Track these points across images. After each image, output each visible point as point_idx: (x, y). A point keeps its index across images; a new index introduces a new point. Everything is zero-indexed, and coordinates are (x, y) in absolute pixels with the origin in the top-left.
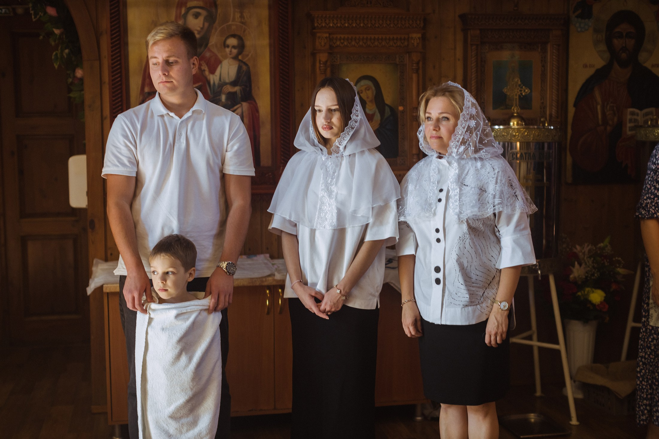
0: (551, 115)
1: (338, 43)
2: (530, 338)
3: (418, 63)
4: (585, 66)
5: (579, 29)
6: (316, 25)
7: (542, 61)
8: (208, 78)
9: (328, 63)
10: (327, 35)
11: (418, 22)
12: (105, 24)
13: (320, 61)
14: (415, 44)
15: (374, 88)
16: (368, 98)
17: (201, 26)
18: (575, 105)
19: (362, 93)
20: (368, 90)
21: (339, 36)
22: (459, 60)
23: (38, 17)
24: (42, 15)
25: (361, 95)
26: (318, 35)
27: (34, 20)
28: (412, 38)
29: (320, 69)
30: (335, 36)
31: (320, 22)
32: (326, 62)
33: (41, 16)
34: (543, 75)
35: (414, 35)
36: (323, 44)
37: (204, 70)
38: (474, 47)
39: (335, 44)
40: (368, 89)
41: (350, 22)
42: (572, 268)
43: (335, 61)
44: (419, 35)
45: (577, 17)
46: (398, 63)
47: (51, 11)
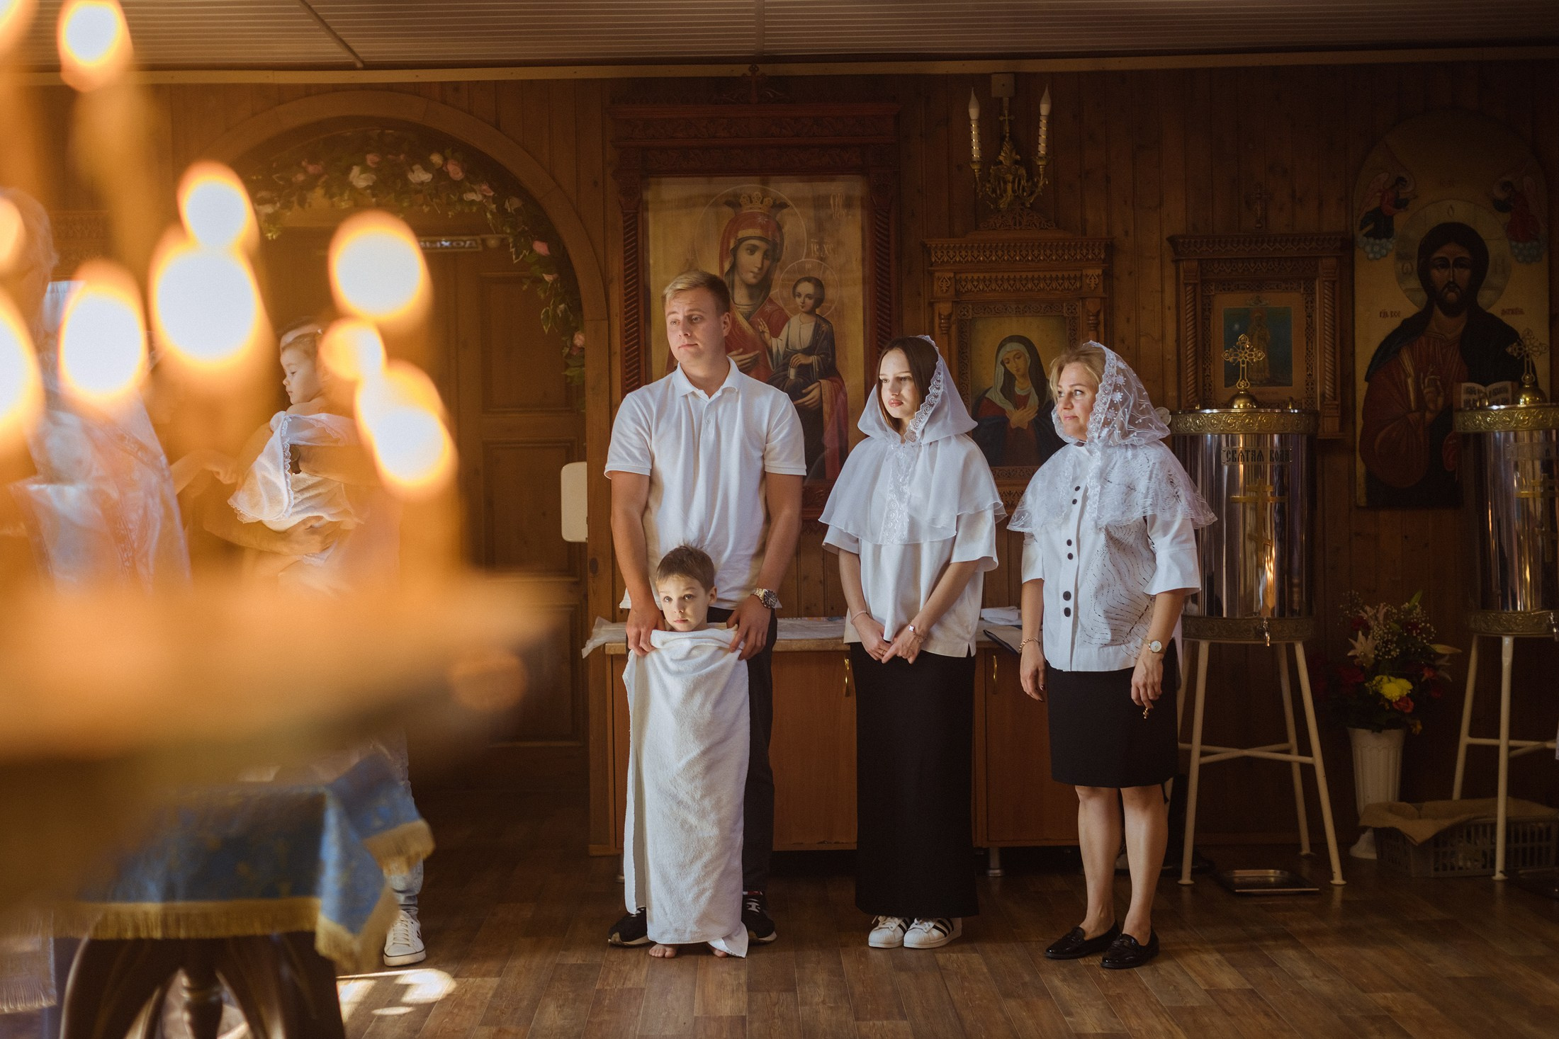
0: (1323, 395)
1: (969, 286)
2: (1287, 752)
3: (1097, 315)
4: (1384, 314)
5: (1371, 256)
6: (933, 260)
7: (1307, 307)
8: (769, 342)
9: (953, 318)
10: (952, 275)
11: (1097, 251)
12: (616, 266)
13: (940, 315)
14: (1093, 285)
15: (1027, 355)
16: (1018, 370)
17: (759, 266)
18: (1368, 378)
19: (1008, 363)
20: (1019, 358)
21: (970, 276)
22: (1169, 308)
23: (521, 256)
24: (527, 254)
25: (1007, 365)
26: (937, 274)
27: (515, 262)
28: (1087, 276)
29: (940, 327)
30: (964, 276)
31: (939, 254)
32: (950, 315)
33: (525, 256)
34: (1310, 328)
35: (1090, 272)
36: (944, 289)
37: (763, 332)
38: (1189, 288)
39: (963, 288)
40: (1018, 356)
41: (988, 253)
42: (1353, 642)
43: (964, 315)
44: (1099, 271)
45: (1367, 235)
46: (1066, 315)
47: (541, 248)
